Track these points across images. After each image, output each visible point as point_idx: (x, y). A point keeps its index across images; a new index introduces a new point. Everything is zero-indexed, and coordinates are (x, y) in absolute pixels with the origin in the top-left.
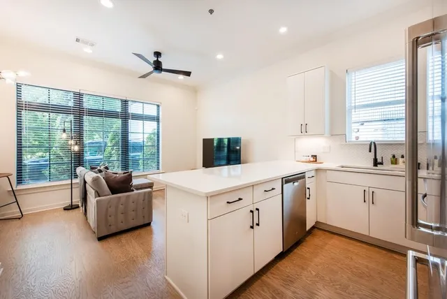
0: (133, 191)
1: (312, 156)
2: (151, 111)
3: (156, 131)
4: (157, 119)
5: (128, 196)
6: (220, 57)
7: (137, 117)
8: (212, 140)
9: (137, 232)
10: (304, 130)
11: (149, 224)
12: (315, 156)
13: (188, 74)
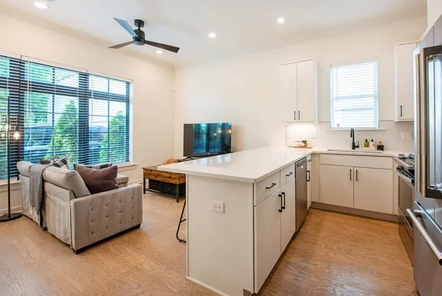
0: (117, 188)
1: (303, 141)
2: (119, 88)
4: (126, 99)
5: (114, 195)
6: (212, 35)
8: (198, 126)
10: (297, 117)
11: (138, 227)
12: (305, 142)
13: (175, 50)
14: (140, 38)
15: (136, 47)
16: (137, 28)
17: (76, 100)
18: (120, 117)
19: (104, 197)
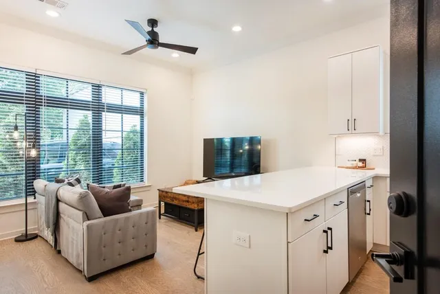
0: (130, 211)
1: (360, 160)
2: (132, 100)
3: (138, 128)
4: (140, 112)
5: (127, 218)
6: (237, 29)
7: (113, 109)
8: (220, 141)
9: (140, 267)
10: (352, 127)
11: (152, 256)
12: (363, 161)
13: (192, 50)
14: (154, 41)
15: (149, 51)
16: (150, 29)
17: (89, 114)
18: (134, 132)
19: (117, 220)
